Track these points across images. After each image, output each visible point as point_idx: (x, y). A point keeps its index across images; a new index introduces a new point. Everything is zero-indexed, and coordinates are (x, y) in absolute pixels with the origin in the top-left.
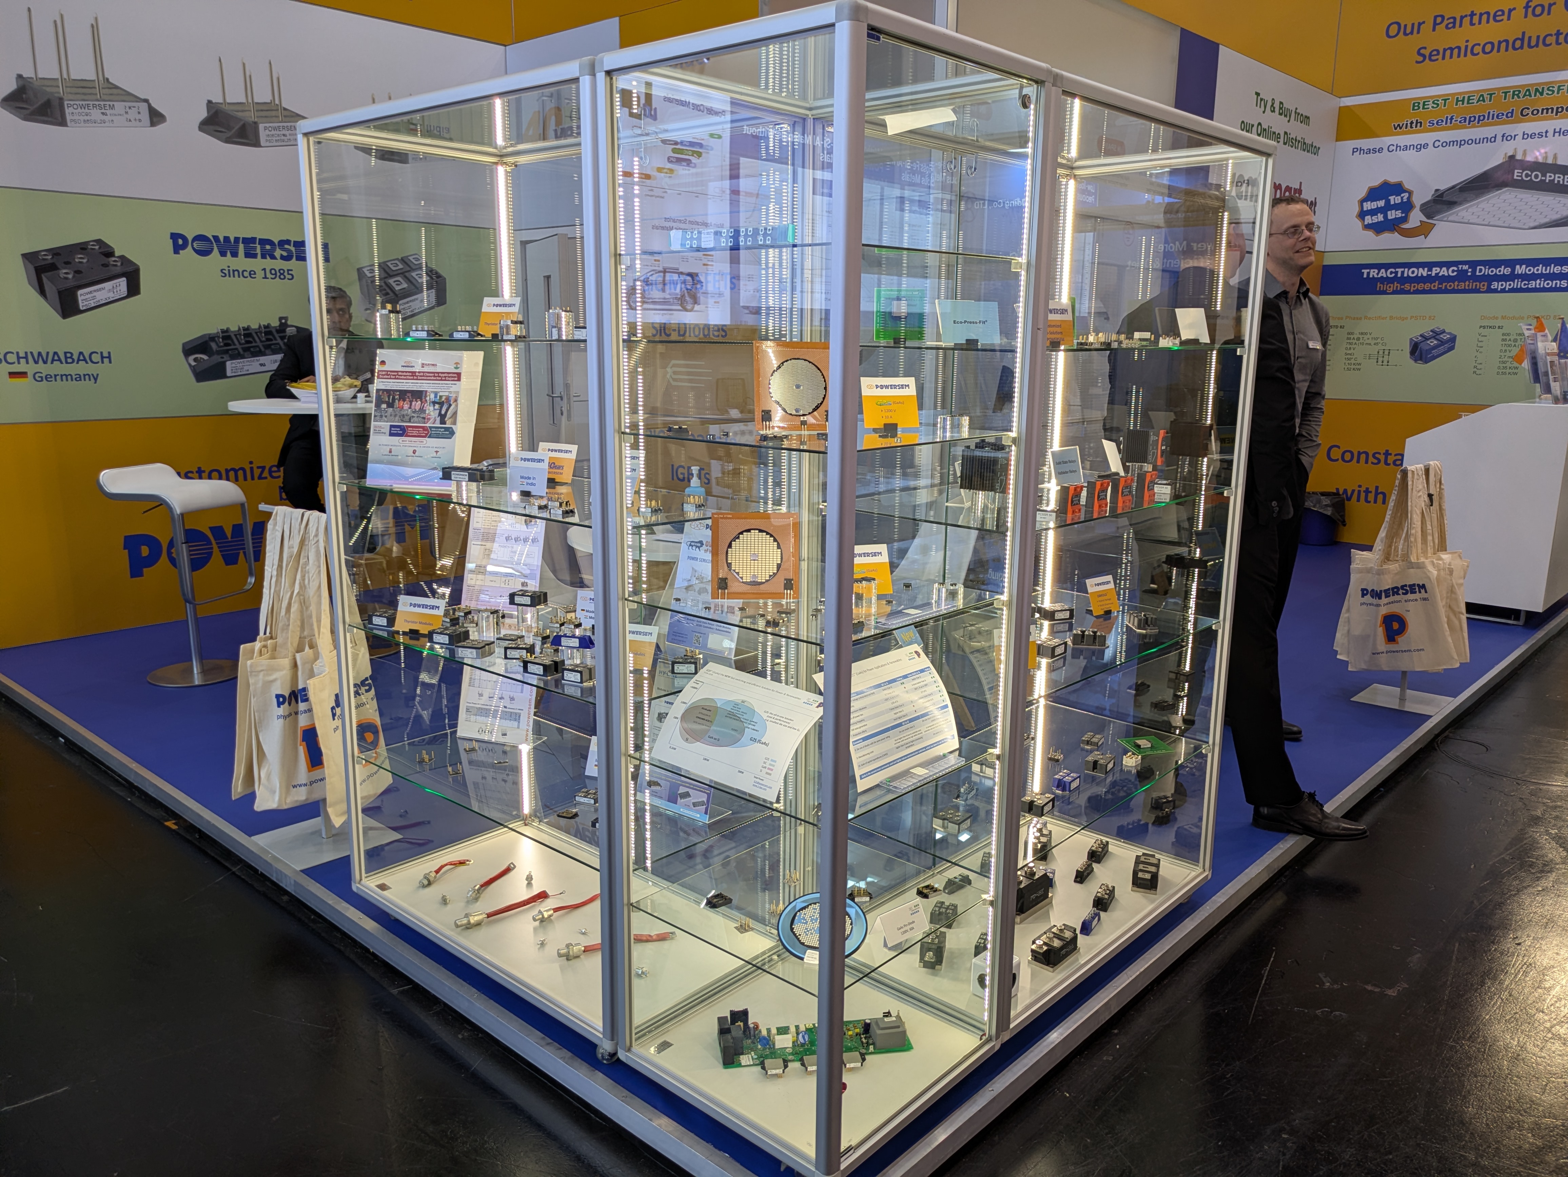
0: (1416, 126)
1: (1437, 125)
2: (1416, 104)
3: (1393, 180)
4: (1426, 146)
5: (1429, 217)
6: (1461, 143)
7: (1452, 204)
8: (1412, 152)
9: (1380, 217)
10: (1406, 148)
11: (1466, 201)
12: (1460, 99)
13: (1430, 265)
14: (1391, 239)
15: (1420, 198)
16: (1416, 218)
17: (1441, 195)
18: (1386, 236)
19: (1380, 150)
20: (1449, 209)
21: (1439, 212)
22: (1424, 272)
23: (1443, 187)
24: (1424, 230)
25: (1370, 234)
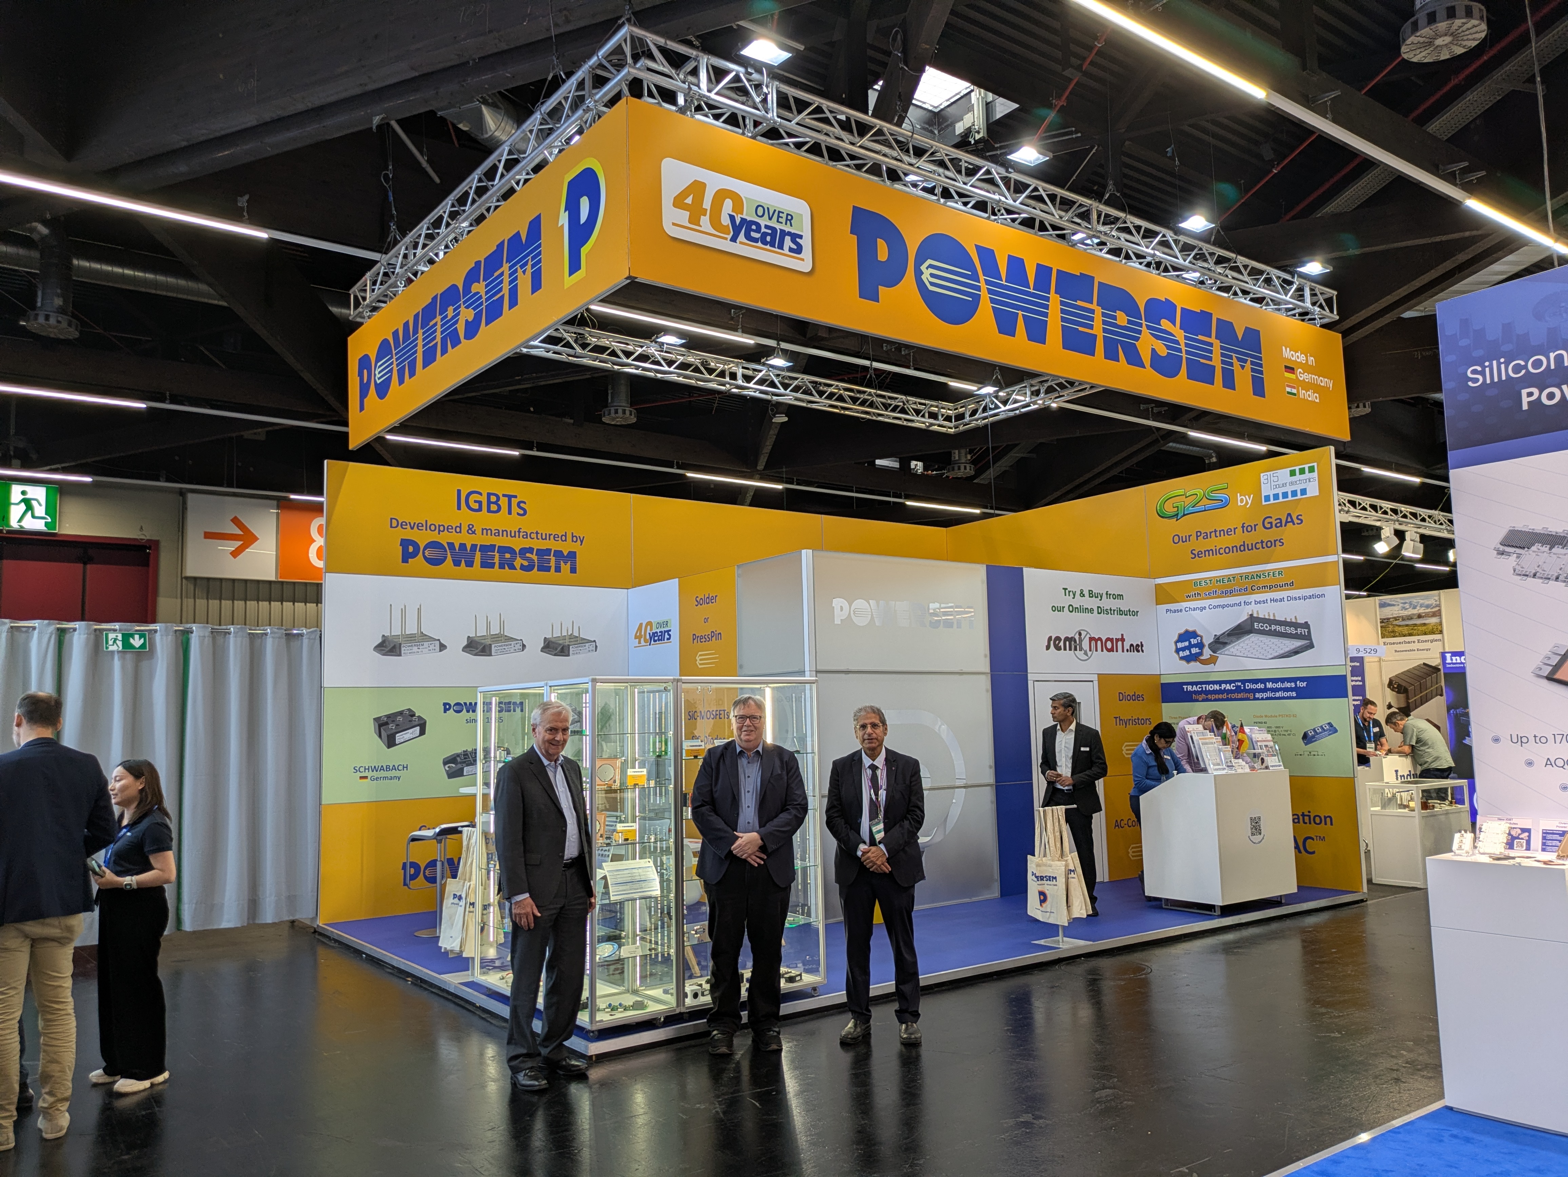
0: (1198, 596)
1: (1209, 596)
2: (1196, 583)
3: (1191, 629)
4: (1205, 608)
5: (1214, 652)
6: (1223, 607)
7: (1225, 644)
8: (1198, 611)
9: (1187, 653)
10: (1194, 609)
11: (1232, 642)
12: (1220, 580)
13: (1220, 683)
14: (1195, 666)
15: (1208, 640)
16: (1207, 653)
17: (1218, 639)
18: (1193, 664)
19: (1181, 611)
20: (1224, 647)
21: (1219, 649)
22: (1217, 687)
23: (1218, 634)
24: (1212, 660)
25: (1184, 662)
